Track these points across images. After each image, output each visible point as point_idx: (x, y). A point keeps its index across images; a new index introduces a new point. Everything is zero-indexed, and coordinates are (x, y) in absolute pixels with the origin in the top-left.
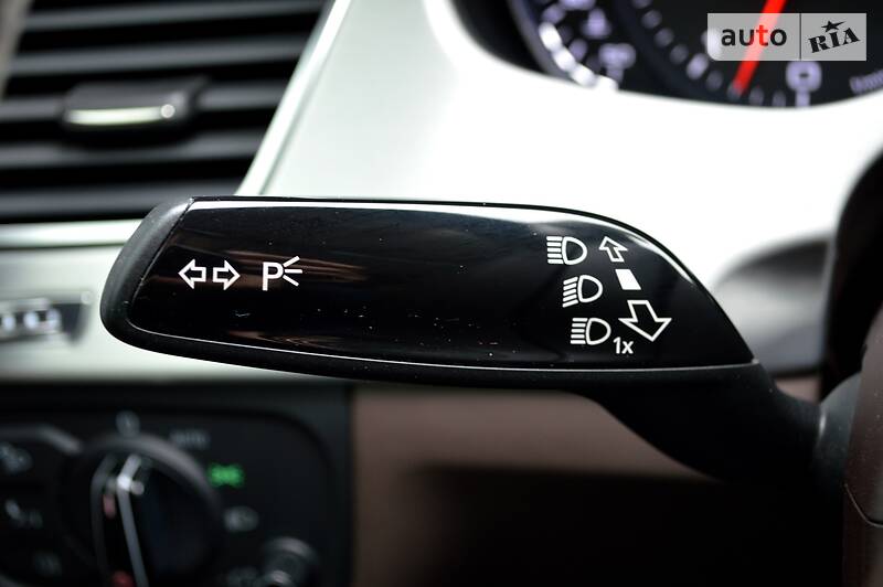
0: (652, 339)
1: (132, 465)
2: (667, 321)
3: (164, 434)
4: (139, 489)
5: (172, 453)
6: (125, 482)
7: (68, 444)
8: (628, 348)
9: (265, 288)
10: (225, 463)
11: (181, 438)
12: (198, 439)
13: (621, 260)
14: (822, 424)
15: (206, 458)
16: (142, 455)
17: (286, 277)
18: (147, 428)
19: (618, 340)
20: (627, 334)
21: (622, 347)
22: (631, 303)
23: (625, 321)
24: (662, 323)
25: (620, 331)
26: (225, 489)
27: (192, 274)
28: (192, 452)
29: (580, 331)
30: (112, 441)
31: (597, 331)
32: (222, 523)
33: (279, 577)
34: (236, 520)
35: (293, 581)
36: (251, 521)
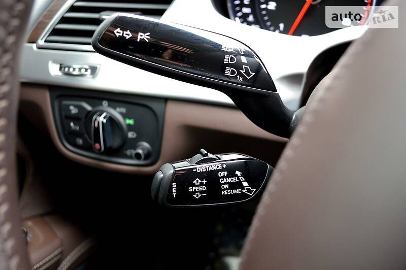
0: (249, 78)
1: (104, 115)
2: (254, 74)
3: (115, 108)
4: (105, 121)
5: (116, 113)
6: (102, 119)
7: (89, 108)
8: (241, 79)
9: (138, 40)
10: (130, 119)
11: (118, 109)
12: (124, 110)
13: (243, 53)
14: (294, 117)
15: (125, 116)
16: (108, 113)
17: (145, 39)
18: (109, 106)
19: (238, 76)
20: (241, 75)
21: (240, 79)
22: (244, 66)
23: (242, 71)
24: (252, 74)
25: (240, 74)
26: (129, 125)
27: (118, 32)
28: (121, 114)
29: (228, 71)
30: (100, 108)
31: (233, 72)
32: (127, 136)
33: (140, 151)
34: (131, 135)
35: (144, 152)
36: (135, 136)
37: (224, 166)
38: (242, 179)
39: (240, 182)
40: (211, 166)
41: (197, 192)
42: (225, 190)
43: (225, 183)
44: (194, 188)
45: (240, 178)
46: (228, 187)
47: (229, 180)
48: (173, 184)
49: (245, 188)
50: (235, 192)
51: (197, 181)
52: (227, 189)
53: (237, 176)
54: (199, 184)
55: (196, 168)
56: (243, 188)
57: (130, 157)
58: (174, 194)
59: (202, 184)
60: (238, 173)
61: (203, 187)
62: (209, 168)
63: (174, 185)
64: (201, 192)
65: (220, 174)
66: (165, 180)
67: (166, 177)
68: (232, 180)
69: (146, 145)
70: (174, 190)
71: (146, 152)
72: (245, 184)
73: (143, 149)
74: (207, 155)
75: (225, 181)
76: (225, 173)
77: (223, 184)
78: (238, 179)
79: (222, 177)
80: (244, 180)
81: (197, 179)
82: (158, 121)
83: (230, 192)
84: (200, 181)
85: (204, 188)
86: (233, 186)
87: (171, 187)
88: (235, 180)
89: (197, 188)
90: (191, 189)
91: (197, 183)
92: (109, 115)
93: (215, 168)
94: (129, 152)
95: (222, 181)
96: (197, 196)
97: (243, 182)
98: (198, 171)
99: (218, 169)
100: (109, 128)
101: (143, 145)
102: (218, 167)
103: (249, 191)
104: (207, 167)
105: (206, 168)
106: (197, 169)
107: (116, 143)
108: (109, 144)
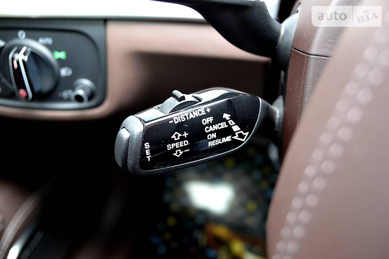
3: (36, 39)
4: (26, 58)
5: (40, 46)
6: (21, 56)
10: (60, 51)
11: (41, 40)
12: (49, 41)
15: (52, 48)
16: (28, 47)
18: (27, 37)
26: (59, 60)
28: (47, 46)
30: (16, 41)
32: (59, 74)
33: (80, 92)
34: (64, 72)
35: (86, 93)
36: (70, 72)
37: (208, 110)
38: (231, 122)
39: (230, 127)
40: (192, 113)
41: (178, 149)
42: (212, 140)
43: (212, 132)
44: (173, 145)
45: (229, 122)
46: (215, 137)
47: (216, 127)
48: (145, 145)
49: (236, 133)
50: (224, 140)
51: (177, 136)
52: (214, 139)
53: (225, 120)
54: (179, 138)
55: (172, 119)
56: (233, 134)
57: (68, 100)
58: (149, 157)
59: (182, 139)
60: (226, 116)
61: (185, 141)
62: (189, 116)
63: (147, 145)
64: (182, 149)
65: (204, 122)
66: (134, 141)
67: (135, 137)
68: (220, 126)
69: (86, 82)
70: (148, 152)
71: (88, 91)
72: (236, 128)
73: (84, 88)
74: (183, 98)
75: (211, 129)
76: (211, 119)
77: (209, 133)
78: (227, 124)
79: (207, 125)
80: (234, 123)
81: (176, 133)
82: (99, 50)
83: (218, 142)
84: (180, 135)
85: (186, 143)
86: (221, 134)
87: (143, 149)
88: (223, 125)
89: (177, 145)
90: (170, 147)
91: (177, 137)
92: (29, 50)
93: (197, 114)
94: (65, 94)
95: (208, 129)
96: (178, 153)
97: (233, 127)
98: (176, 123)
99: (201, 115)
100: (33, 67)
101: (83, 84)
102: (200, 112)
103: (241, 136)
104: (187, 115)
105: (185, 117)
106: (174, 119)
107: (46, 84)
108: (37, 88)
